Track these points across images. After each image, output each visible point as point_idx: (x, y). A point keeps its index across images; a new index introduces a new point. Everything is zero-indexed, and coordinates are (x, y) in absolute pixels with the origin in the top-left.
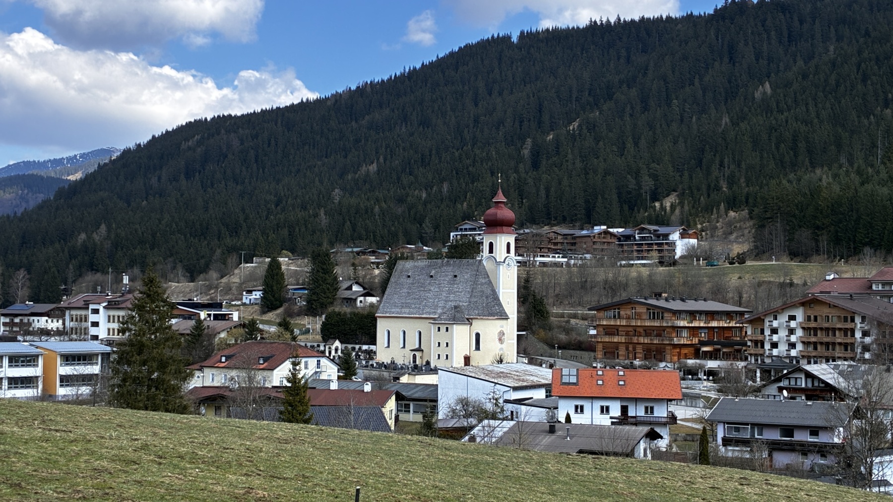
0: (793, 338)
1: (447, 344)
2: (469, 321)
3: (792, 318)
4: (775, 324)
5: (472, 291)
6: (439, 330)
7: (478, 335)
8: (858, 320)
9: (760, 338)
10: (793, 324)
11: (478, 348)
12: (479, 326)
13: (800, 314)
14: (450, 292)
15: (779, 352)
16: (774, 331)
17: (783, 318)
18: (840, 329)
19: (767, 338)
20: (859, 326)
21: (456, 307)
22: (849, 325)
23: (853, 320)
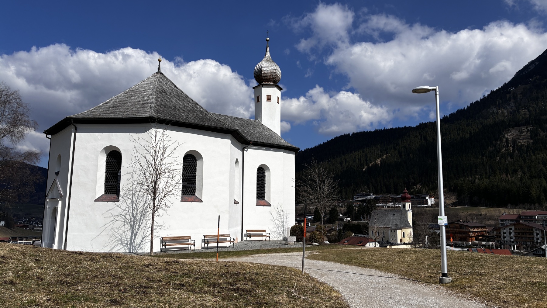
0: (512, 235)
1: (395, 236)
2: (401, 229)
3: (510, 229)
4: (505, 231)
5: (401, 219)
6: (392, 231)
7: (404, 233)
8: (534, 230)
9: (499, 235)
10: (511, 231)
11: (404, 237)
12: (404, 230)
13: (513, 228)
14: (393, 220)
15: (507, 239)
16: (504, 233)
17: (508, 229)
18: (528, 233)
19: (502, 235)
20: (535, 232)
21: (396, 224)
22: (532, 232)
23: (533, 230)
